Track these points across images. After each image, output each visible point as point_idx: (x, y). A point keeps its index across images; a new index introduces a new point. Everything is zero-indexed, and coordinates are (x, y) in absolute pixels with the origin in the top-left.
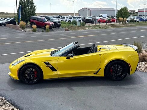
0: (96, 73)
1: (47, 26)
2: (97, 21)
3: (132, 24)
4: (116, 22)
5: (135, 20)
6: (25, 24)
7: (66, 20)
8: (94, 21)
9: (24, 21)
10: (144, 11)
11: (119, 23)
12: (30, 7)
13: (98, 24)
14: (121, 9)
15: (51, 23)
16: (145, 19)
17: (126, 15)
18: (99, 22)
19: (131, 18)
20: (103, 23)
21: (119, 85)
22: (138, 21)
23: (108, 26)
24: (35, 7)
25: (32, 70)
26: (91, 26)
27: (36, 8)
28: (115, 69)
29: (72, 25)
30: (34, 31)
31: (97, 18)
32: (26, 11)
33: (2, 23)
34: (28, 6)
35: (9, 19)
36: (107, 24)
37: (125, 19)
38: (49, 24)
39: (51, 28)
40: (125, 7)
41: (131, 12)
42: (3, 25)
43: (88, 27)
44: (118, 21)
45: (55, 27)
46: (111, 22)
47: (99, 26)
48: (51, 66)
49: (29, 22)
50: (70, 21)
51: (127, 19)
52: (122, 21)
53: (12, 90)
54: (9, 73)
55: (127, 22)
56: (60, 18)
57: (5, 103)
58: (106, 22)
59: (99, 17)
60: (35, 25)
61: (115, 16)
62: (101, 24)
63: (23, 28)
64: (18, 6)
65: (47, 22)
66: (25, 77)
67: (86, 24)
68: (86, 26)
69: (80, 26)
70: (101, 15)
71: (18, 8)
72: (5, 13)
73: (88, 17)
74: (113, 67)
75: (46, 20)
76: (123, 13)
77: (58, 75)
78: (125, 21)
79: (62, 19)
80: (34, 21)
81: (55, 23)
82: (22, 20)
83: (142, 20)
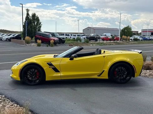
0: (99, 76)
1: (52, 41)
2: (101, 39)
3: (136, 43)
4: (120, 40)
5: (139, 39)
6: (30, 39)
7: (71, 37)
8: (98, 39)
9: (29, 36)
10: (147, 32)
11: (123, 41)
12: (36, 24)
13: (102, 42)
14: (125, 28)
15: (56, 39)
16: (148, 38)
17: (130, 34)
18: (103, 39)
19: (134, 37)
20: (107, 41)
21: (124, 87)
22: (141, 40)
23: (112, 44)
24: (40, 23)
25: (35, 70)
26: (95, 43)
27: (42, 25)
28: (119, 71)
29: (76, 42)
30: (39, 45)
31: (101, 37)
32: (32, 27)
33: (7, 38)
34: (34, 23)
35: (15, 35)
36: (111, 42)
37: (128, 37)
38: (54, 40)
39: (55, 43)
40: (129, 26)
41: (134, 32)
42: (8, 40)
43: (92, 43)
44: (122, 39)
45: (59, 43)
46: (115, 40)
47: (103, 43)
48: (54, 67)
49: (34, 37)
50: (75, 38)
51: (131, 38)
52: (126, 40)
53: (13, 90)
54: (11, 75)
55: (130, 40)
56: (65, 35)
57: (4, 100)
58: (110, 40)
59: (103, 35)
60: (39, 40)
61: (118, 36)
62: (105, 42)
63: (28, 42)
64: (24, 22)
65: (51, 38)
66: (27, 77)
67: (90, 41)
68: (90, 43)
69: (84, 43)
70: (105, 34)
71: (24, 24)
72: (11, 31)
73: (92, 35)
74: (117, 69)
75: (51, 36)
76: (127, 32)
77: (61, 76)
78: (129, 40)
79: (66, 37)
80: (39, 37)
81: (60, 39)
82: (27, 36)
83: (145, 39)
